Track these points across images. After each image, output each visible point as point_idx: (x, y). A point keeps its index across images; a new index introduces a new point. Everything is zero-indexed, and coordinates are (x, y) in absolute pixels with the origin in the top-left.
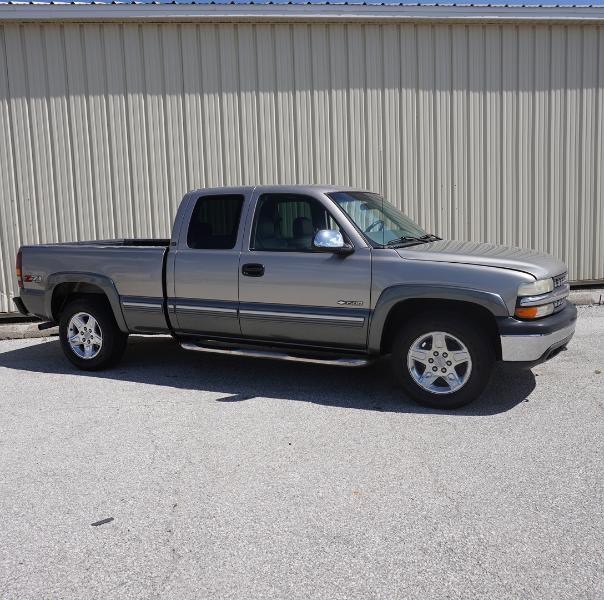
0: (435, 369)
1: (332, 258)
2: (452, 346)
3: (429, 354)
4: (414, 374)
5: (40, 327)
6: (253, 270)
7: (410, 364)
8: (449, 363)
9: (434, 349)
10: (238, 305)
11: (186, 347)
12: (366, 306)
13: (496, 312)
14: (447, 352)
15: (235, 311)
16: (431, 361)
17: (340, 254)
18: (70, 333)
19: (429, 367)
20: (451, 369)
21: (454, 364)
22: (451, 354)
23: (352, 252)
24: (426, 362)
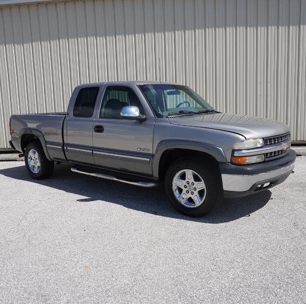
0: (188, 192)
1: (135, 123)
2: (196, 179)
3: (184, 182)
4: (176, 193)
5: (20, 156)
6: (99, 129)
7: (174, 188)
8: (195, 189)
9: (187, 180)
10: (93, 148)
11: (73, 170)
12: (151, 152)
13: (219, 159)
14: (194, 182)
15: (91, 152)
16: (185, 187)
17: (140, 121)
18: (29, 160)
19: (184, 190)
20: (196, 193)
21: (198, 190)
22: (196, 183)
23: (145, 120)
24: (182, 187)
